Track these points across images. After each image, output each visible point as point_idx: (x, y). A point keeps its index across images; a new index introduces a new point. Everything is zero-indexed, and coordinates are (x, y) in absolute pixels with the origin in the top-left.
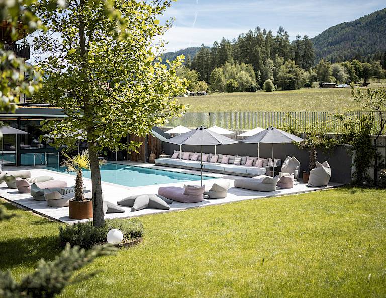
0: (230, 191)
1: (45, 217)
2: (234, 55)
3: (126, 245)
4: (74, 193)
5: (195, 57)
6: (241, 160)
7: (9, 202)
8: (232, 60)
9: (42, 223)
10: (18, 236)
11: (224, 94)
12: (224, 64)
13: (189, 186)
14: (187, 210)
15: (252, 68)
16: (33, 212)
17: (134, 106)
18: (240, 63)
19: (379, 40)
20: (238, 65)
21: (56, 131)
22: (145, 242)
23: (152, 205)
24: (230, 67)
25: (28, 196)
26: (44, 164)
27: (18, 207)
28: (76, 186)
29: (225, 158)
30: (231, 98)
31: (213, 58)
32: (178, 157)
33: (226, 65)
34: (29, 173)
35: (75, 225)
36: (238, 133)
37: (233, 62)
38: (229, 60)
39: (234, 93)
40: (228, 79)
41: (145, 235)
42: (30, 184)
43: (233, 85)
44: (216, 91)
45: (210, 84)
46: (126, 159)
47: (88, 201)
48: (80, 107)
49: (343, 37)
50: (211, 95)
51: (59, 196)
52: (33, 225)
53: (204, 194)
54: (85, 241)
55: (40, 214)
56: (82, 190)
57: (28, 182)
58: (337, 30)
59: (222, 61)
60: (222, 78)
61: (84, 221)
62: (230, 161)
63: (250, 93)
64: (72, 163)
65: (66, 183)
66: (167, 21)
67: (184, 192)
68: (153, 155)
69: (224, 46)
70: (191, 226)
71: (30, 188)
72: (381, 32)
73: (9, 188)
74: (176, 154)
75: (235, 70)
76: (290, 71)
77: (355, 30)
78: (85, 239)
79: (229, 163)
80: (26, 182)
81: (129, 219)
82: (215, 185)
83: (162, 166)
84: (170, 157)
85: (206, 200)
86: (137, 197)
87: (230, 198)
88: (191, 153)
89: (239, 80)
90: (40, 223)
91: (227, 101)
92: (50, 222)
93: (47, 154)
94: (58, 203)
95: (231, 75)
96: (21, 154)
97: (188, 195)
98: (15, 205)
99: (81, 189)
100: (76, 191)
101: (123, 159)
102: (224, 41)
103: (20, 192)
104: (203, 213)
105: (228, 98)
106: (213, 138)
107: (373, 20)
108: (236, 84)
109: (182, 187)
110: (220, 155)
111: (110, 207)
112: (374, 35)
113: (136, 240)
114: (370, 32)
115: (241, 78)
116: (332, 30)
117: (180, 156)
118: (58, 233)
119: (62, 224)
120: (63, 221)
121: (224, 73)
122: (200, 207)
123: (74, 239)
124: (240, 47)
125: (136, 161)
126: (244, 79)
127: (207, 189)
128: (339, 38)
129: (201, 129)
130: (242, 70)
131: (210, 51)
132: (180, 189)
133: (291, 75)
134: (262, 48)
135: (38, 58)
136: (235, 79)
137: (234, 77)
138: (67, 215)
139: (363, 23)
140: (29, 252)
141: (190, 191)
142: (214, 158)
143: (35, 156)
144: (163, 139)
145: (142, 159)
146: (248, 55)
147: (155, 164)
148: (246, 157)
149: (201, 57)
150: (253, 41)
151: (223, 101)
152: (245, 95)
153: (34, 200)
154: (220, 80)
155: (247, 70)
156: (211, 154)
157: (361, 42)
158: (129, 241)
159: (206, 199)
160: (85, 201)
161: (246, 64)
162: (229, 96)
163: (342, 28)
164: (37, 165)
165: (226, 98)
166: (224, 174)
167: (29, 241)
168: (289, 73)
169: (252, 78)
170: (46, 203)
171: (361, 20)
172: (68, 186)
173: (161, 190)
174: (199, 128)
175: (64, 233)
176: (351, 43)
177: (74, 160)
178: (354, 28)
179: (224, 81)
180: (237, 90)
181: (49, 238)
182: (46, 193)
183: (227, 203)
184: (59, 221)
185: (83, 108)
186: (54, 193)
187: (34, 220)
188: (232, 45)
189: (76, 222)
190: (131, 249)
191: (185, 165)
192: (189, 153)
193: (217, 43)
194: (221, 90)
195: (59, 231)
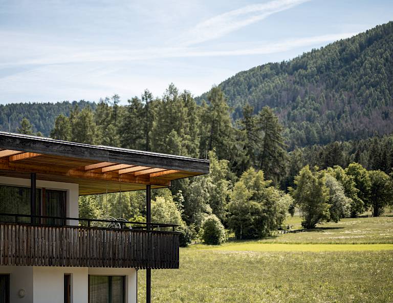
19: (347, 108)
49: (269, 97)
58: (253, 80)
72: (351, 89)
76: (255, 194)
77: (295, 82)
107: (333, 61)
112: (337, 96)
114: (326, 89)
116: (242, 79)
128: (258, 99)
133: (259, 205)
134: (183, 137)
139: (312, 68)
157: (308, 112)
163: (265, 76)
168: (252, 199)
171: (305, 59)
176: (286, 113)
178: (293, 79)
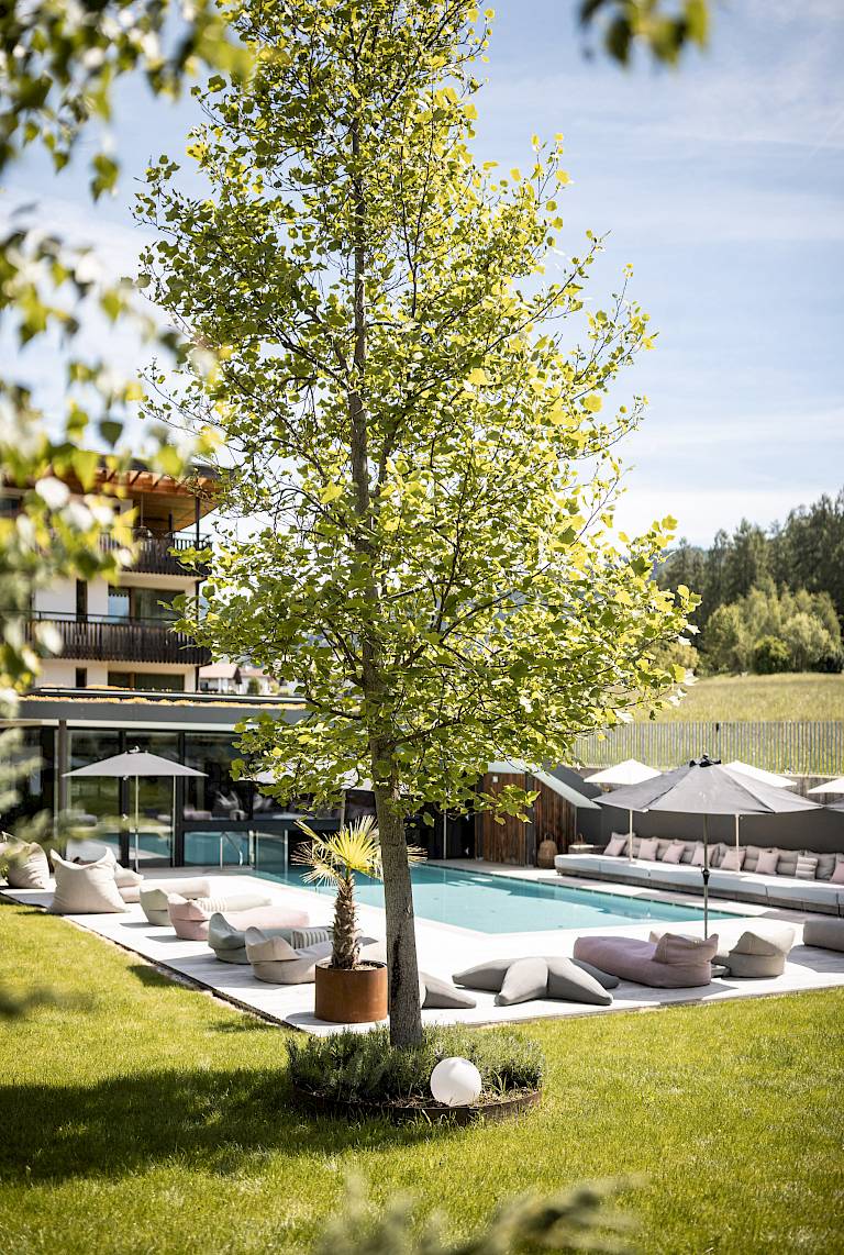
0: (795, 956)
1: (246, 1009)
2: (775, 567)
3: (493, 1111)
4: (328, 946)
5: (661, 576)
6: (818, 865)
7: (149, 964)
8: (770, 581)
9: (239, 1029)
10: (168, 1065)
11: (746, 678)
12: (745, 592)
13: (668, 936)
14: (666, 1009)
15: (829, 604)
16: (215, 995)
17: (518, 671)
18: (794, 590)
20: (787, 596)
21: (282, 748)
22: (549, 1103)
23: (556, 989)
24: (764, 602)
25: (202, 949)
26: (247, 863)
27: (174, 977)
28: (337, 925)
29: (766, 858)
30: (770, 690)
31: (713, 579)
32: (622, 854)
33: (750, 597)
34: (206, 885)
35: (333, 1040)
36: (807, 783)
37: (773, 589)
38: (761, 581)
39: (776, 677)
40: (759, 637)
41: (546, 1082)
42: (208, 915)
43: (773, 652)
44: (724, 672)
45: (706, 652)
46: (471, 856)
47: (370, 968)
48: (354, 678)
50: (709, 682)
51: (288, 951)
52: (214, 1033)
53: (716, 961)
54: (366, 1091)
55: (233, 1002)
56: (354, 936)
57: (202, 910)
59: (739, 586)
60: (741, 634)
61: (361, 1029)
62: (784, 867)
63: (822, 676)
64: (326, 856)
65: (305, 918)
66: (622, 410)
67: (652, 954)
68: (548, 845)
69: (746, 543)
70: (687, 1060)
71: (205, 925)
73: (152, 924)
74: (616, 843)
75: (778, 609)
78: (364, 1084)
79: (778, 873)
80: (196, 909)
81: (489, 1027)
82: (748, 937)
83: (575, 876)
84: (601, 851)
85: (719, 980)
86: (513, 962)
87: (797, 977)
88: (664, 842)
89: (792, 638)
90: (232, 1029)
91: (761, 696)
92: (262, 1027)
93: (255, 838)
94: (283, 973)
95: (767, 624)
96: (188, 836)
97: (666, 963)
98: (166, 973)
99: (349, 931)
100: (336, 937)
101: (463, 856)
102: (744, 528)
103: (182, 937)
104: (716, 1021)
105: (762, 690)
106: (744, 790)
108: (781, 650)
109: (646, 938)
110: (751, 850)
111: (433, 989)
113: (520, 1096)
115: (796, 633)
117: (630, 850)
118: (282, 1061)
119: (296, 1035)
120: (298, 1026)
121: (745, 619)
122: (706, 1002)
123: (333, 1081)
124: (794, 545)
125: (500, 860)
126: (807, 635)
127: (725, 947)
129: (705, 764)
130: (801, 610)
131: (705, 559)
132: (639, 944)
135: (231, 534)
136: (779, 636)
137: (777, 630)
138: (310, 1007)
140: (198, 1116)
141: (673, 951)
142: (733, 856)
143: (223, 840)
144: (579, 800)
145: (516, 857)
146: (818, 568)
147: (554, 872)
148: (833, 856)
149: (678, 575)
150: (833, 527)
151: (749, 696)
152: (811, 683)
153: (219, 960)
154: (733, 640)
155: (814, 609)
156: (722, 846)
158: (503, 1099)
159: (721, 976)
160: (361, 968)
161: (810, 593)
162: (764, 685)
164: (230, 865)
165: (753, 690)
166: (768, 905)
167: (200, 1082)
169: (831, 632)
170: (249, 971)
172: (311, 926)
173: (581, 944)
174: (698, 761)
175: (302, 1064)
177: (331, 846)
179: (747, 642)
180: (785, 667)
181: (256, 1075)
182: (250, 942)
183: (792, 992)
184: (285, 1025)
185: (361, 682)
186: (272, 943)
187: (217, 1018)
188: (769, 541)
189: (338, 1029)
190: (508, 1124)
191: (647, 877)
192: (654, 842)
193: (724, 535)
194: (736, 667)
195: (286, 1056)
